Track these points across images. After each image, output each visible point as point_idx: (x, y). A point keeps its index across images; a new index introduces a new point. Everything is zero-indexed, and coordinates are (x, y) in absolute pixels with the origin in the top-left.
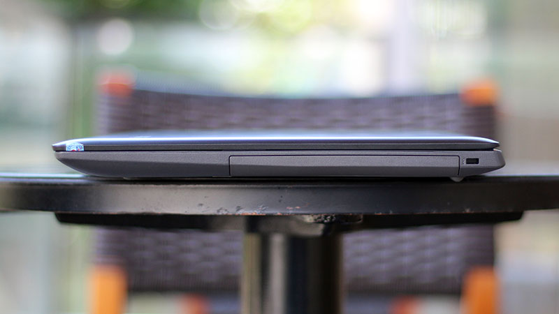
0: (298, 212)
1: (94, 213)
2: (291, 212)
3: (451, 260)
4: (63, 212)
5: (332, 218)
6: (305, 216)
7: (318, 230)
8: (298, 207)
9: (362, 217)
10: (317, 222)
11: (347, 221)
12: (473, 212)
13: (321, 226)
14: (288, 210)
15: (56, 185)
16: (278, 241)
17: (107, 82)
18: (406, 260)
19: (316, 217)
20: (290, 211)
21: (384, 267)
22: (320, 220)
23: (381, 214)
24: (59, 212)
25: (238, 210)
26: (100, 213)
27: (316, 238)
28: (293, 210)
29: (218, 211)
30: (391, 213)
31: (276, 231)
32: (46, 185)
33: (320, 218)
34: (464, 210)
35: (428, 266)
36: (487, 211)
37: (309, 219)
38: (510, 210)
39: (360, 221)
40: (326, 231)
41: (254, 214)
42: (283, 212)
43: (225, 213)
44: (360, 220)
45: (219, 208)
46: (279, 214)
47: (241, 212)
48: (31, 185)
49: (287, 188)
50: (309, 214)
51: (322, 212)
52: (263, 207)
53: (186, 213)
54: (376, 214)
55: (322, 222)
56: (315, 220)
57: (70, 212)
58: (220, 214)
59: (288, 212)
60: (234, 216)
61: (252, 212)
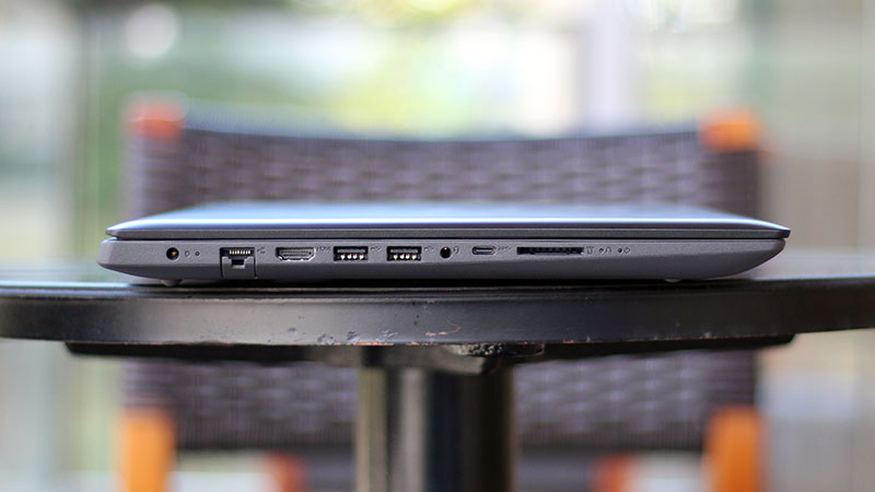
0: (442, 340)
1: (126, 343)
2: (432, 340)
3: (686, 395)
4: (78, 342)
5: (496, 347)
6: (454, 346)
7: (476, 366)
8: (443, 333)
9: (543, 346)
10: (474, 355)
11: (519, 353)
12: (715, 337)
13: (480, 361)
14: (428, 337)
15: (66, 299)
16: (412, 380)
17: (141, 118)
18: (615, 396)
19: (472, 347)
20: (431, 337)
21: (580, 407)
22: (478, 351)
23: (572, 342)
24: (72, 341)
25: (350, 338)
26: (135, 343)
27: (471, 377)
28: (436, 337)
29: (320, 340)
30: (588, 340)
31: (410, 365)
32: (51, 299)
33: (479, 348)
34: (702, 334)
35: (650, 406)
36: (738, 336)
37: (460, 351)
38: (775, 334)
39: (540, 353)
40: (487, 367)
41: (375, 344)
42: (421, 340)
43: (330, 342)
44: (540, 350)
45: (319, 336)
46: (414, 343)
47: (355, 341)
48: (28, 298)
49: (426, 303)
50: (460, 344)
51: (480, 340)
52: (389, 333)
53: (270, 343)
54: (565, 342)
55: (482, 355)
56: (471, 351)
57: (89, 342)
58: (323, 343)
59: (427, 340)
60: (344, 346)
61: (371, 340)
